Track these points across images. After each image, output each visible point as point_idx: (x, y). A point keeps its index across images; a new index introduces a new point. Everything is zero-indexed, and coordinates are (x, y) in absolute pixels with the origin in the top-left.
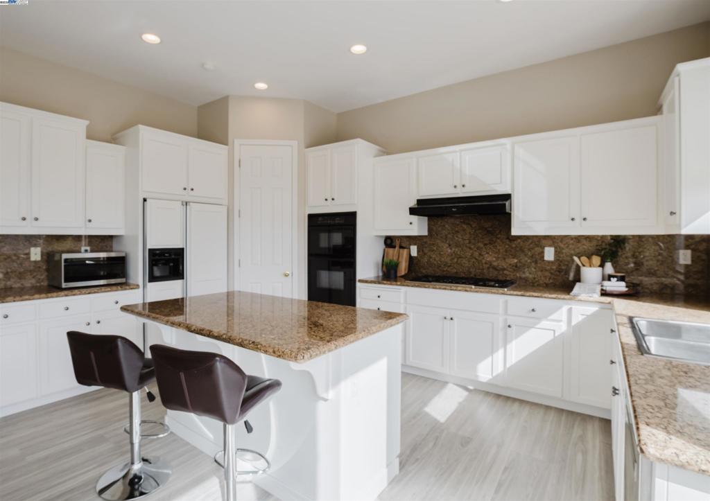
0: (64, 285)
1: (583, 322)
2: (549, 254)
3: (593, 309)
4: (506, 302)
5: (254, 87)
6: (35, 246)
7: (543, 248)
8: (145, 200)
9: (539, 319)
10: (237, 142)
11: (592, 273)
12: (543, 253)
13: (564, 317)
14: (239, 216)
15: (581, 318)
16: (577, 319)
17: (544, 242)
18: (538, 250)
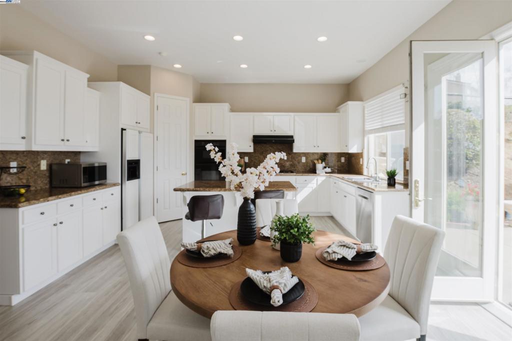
0: (83, 185)
1: (322, 183)
2: (304, 160)
3: (324, 178)
4: (296, 179)
5: (173, 67)
6: (43, 159)
7: (301, 157)
8: (123, 130)
9: (307, 184)
10: (156, 94)
11: (320, 166)
12: (301, 159)
13: (315, 182)
14: (157, 140)
15: (321, 182)
16: (319, 182)
17: (302, 155)
18: (300, 158)
